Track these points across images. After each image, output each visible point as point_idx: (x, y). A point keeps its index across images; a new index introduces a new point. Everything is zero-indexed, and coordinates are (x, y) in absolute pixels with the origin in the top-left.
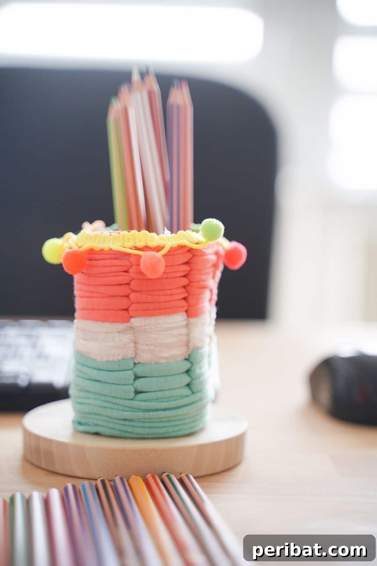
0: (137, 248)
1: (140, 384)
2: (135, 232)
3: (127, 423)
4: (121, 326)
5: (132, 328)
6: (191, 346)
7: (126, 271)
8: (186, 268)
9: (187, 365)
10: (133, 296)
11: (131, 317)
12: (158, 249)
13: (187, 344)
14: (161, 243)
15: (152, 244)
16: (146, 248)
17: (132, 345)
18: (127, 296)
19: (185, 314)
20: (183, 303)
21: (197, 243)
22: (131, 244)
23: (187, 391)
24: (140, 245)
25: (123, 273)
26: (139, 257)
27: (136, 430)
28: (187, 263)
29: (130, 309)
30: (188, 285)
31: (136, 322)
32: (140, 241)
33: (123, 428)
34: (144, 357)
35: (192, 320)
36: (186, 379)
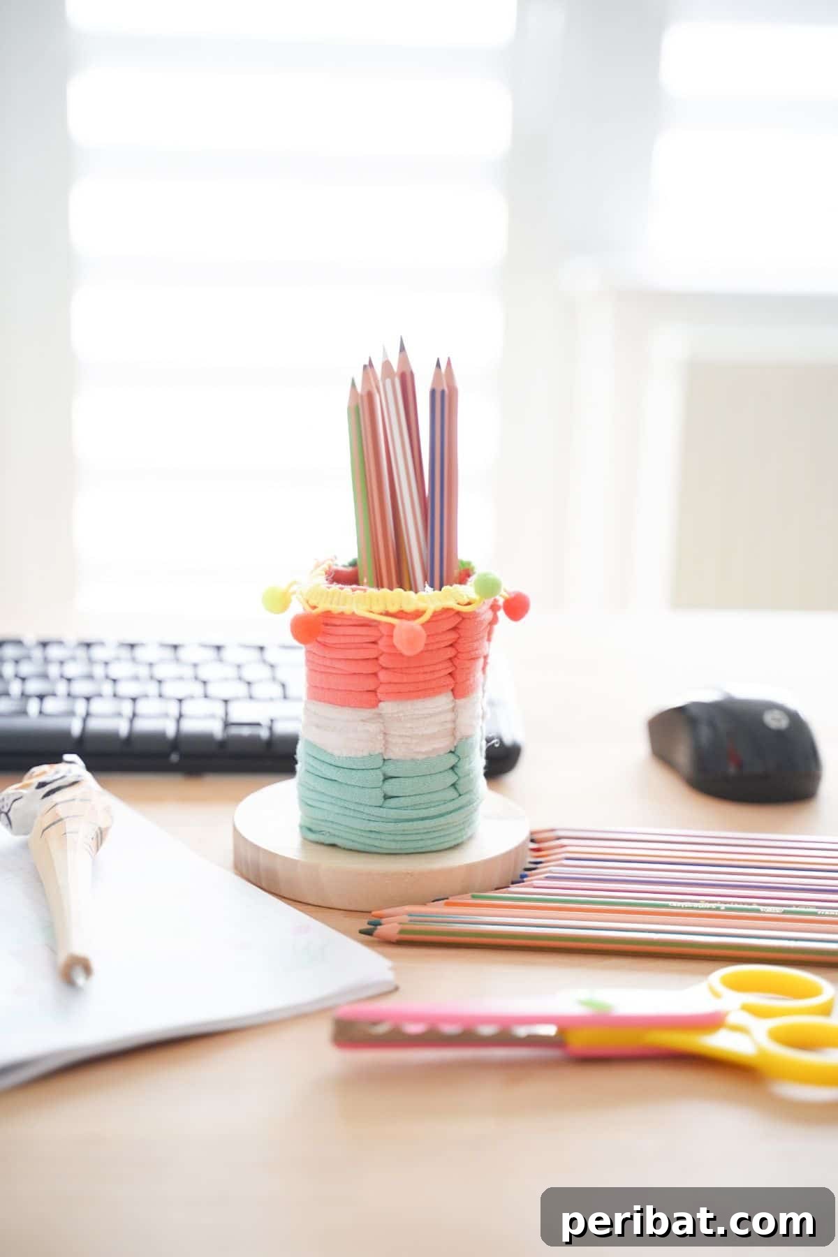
0: (387, 614)
1: (390, 788)
2: (385, 591)
3: (373, 835)
4: (366, 713)
5: (380, 715)
6: (458, 735)
7: (375, 643)
8: (453, 636)
9: (452, 760)
10: (383, 676)
11: (380, 701)
12: (418, 614)
13: (453, 732)
14: (421, 606)
15: (409, 608)
16: (401, 615)
17: (380, 737)
18: (375, 674)
19: (450, 694)
20: (449, 680)
21: (469, 604)
22: (381, 608)
23: (452, 793)
24: (393, 609)
25: (370, 645)
26: (392, 626)
27: (385, 844)
28: (455, 629)
29: (378, 691)
30: (455, 656)
31: (387, 707)
32: (393, 604)
33: (368, 841)
34: (396, 752)
35: (460, 702)
36: (451, 778)
